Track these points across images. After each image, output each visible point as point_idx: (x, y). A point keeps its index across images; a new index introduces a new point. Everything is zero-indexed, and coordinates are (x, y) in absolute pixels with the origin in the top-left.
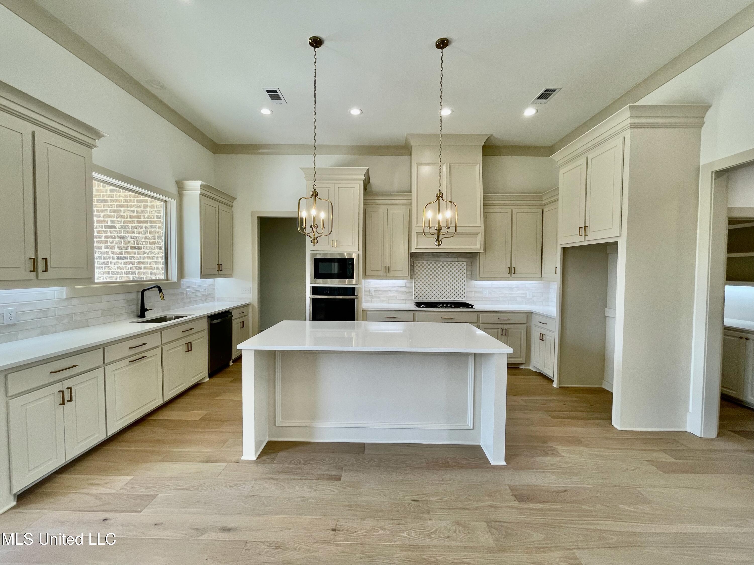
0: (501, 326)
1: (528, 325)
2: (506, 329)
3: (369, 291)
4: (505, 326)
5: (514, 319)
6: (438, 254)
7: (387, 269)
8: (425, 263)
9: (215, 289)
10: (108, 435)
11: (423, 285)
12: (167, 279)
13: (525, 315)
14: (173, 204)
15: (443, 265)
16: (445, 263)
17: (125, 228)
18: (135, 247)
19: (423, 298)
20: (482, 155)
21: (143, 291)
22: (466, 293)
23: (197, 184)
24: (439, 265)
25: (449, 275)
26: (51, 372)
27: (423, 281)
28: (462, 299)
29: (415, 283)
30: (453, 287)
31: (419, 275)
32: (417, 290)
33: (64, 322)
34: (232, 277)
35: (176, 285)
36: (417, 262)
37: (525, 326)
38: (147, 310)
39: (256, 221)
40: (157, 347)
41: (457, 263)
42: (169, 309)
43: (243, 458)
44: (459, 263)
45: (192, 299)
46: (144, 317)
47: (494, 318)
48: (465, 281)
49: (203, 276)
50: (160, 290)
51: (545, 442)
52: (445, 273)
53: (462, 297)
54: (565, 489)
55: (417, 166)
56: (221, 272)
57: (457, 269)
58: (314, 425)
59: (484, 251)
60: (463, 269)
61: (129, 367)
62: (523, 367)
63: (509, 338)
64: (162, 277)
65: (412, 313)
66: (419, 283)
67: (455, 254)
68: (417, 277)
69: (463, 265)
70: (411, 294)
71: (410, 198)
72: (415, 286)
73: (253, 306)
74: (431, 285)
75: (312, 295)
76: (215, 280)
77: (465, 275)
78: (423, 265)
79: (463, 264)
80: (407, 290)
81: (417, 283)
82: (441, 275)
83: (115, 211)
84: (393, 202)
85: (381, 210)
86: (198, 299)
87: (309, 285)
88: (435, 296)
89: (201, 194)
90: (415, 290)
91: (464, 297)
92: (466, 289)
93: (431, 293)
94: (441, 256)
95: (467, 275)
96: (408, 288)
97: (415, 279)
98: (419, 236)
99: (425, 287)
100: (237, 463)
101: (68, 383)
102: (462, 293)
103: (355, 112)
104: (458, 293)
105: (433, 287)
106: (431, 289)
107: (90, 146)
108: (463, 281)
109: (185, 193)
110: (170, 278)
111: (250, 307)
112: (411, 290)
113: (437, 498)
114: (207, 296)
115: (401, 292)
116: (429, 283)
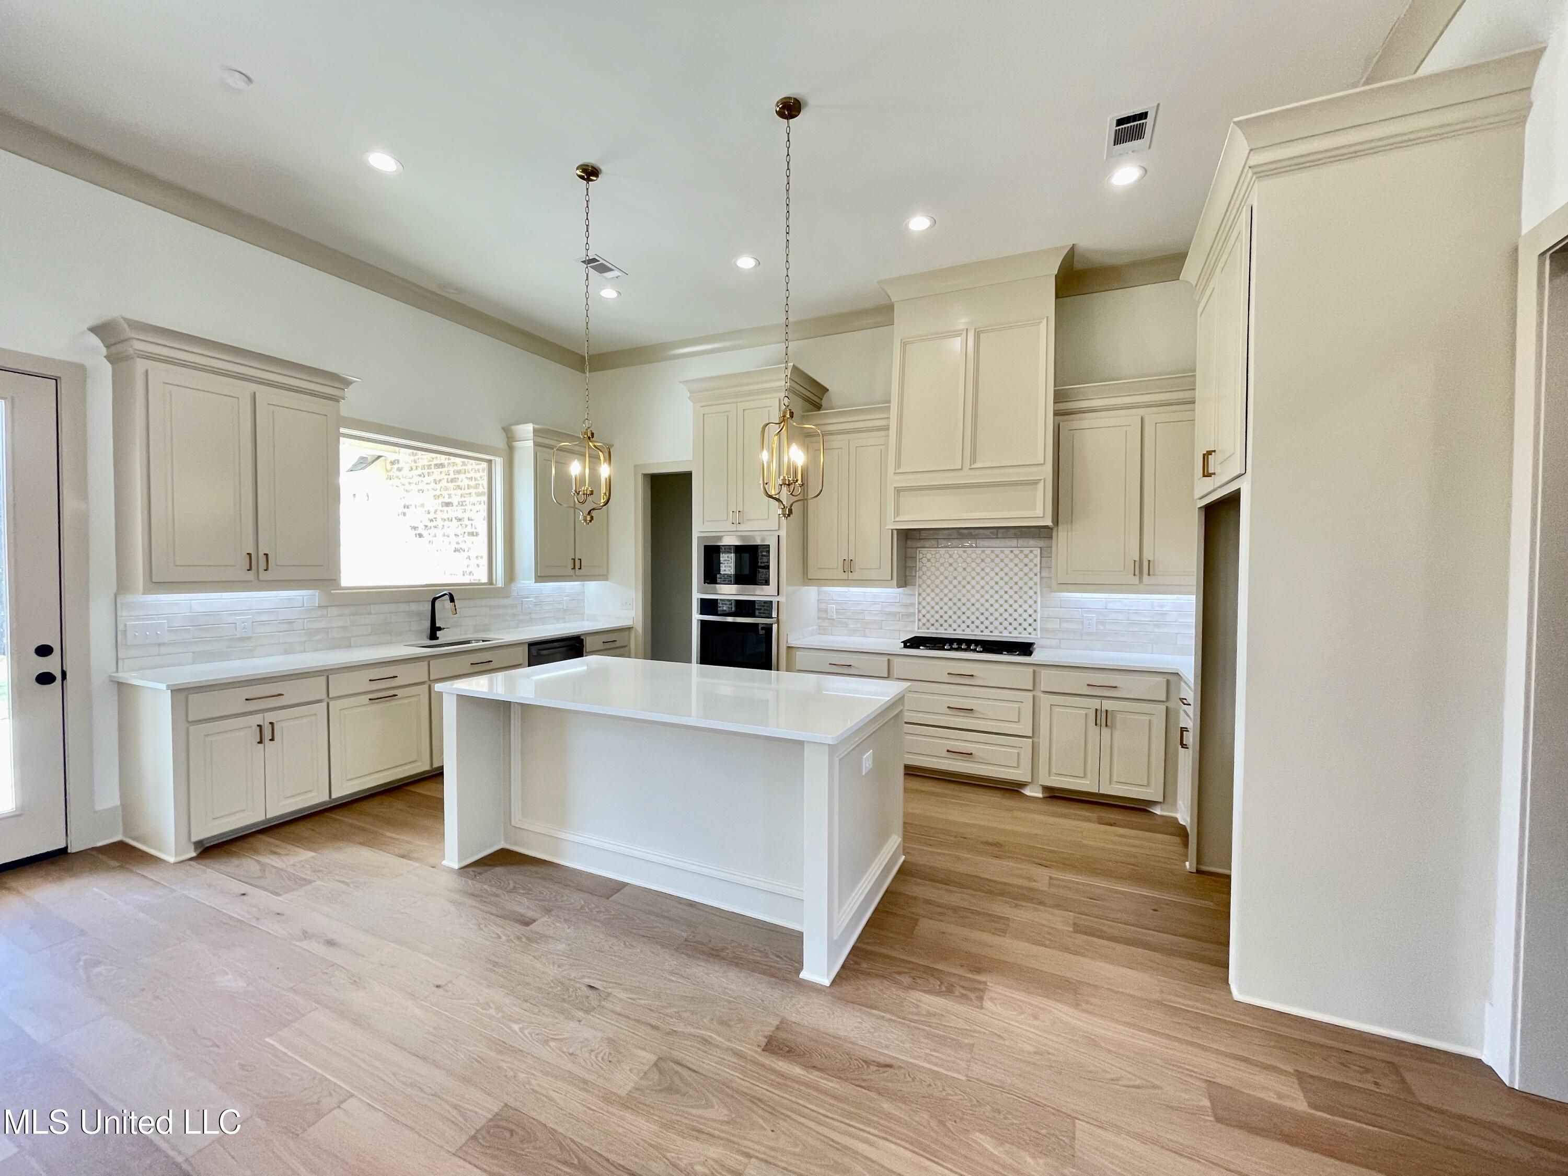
0: (1096, 704)
1: (1168, 704)
2: (1107, 711)
3: (826, 611)
4: (1108, 705)
5: (1130, 686)
6: (972, 531)
7: (848, 566)
8: (942, 551)
9: (584, 600)
10: (333, 797)
11: (937, 599)
12: (490, 582)
13: (1162, 680)
14: (499, 463)
15: (983, 556)
16: (988, 551)
17: (462, 505)
18: (473, 533)
19: (937, 629)
20: (1057, 297)
21: (435, 600)
22: (1039, 621)
23: (529, 428)
24: (974, 556)
25: (997, 579)
26: (247, 700)
27: (937, 591)
28: (1030, 634)
29: (920, 594)
30: (1006, 606)
31: (929, 578)
32: (924, 612)
33: (316, 638)
34: (607, 580)
35: (503, 593)
36: (924, 551)
37: (1163, 707)
38: (440, 629)
39: (640, 479)
40: (423, 683)
41: (1016, 551)
42: (489, 630)
43: (444, 863)
44: (1021, 552)
45: (534, 616)
46: (437, 638)
47: (1076, 683)
48: (1036, 593)
49: (541, 577)
50: (452, 599)
51: (979, 971)
52: (987, 574)
53: (1030, 629)
54: (888, 1061)
55: (904, 345)
56: (578, 572)
57: (1016, 565)
58: (563, 835)
59: (1053, 522)
60: (1031, 565)
61: (369, 708)
62: (1158, 811)
63: (1117, 734)
64: (485, 579)
65: (885, 658)
66: (928, 595)
67: (1012, 531)
68: (924, 582)
69: (1031, 556)
70: (911, 619)
71: (886, 416)
72: (919, 603)
73: (636, 632)
74: (955, 600)
75: (701, 614)
76: (584, 585)
77: (1037, 579)
78: (938, 556)
79: (1031, 551)
80: (903, 610)
81: (924, 595)
82: (978, 578)
83: (452, 481)
84: (871, 425)
85: (836, 444)
86: (546, 615)
87: (696, 596)
88: (964, 626)
89: (536, 444)
90: (919, 612)
91: (1035, 630)
92: (1039, 610)
93: (955, 617)
94: (977, 535)
95: (1041, 578)
96: (906, 606)
97: (920, 586)
98: (901, 493)
99: (941, 604)
100: (433, 867)
101: (270, 717)
102: (1030, 620)
103: (746, 263)
104: (1020, 620)
105: (959, 604)
106: (955, 608)
107: (336, 399)
108: (1031, 593)
109: (517, 444)
110: (494, 582)
111: (633, 633)
112: (912, 611)
113: (631, 996)
114: (566, 611)
115: (890, 614)
116: (950, 595)
